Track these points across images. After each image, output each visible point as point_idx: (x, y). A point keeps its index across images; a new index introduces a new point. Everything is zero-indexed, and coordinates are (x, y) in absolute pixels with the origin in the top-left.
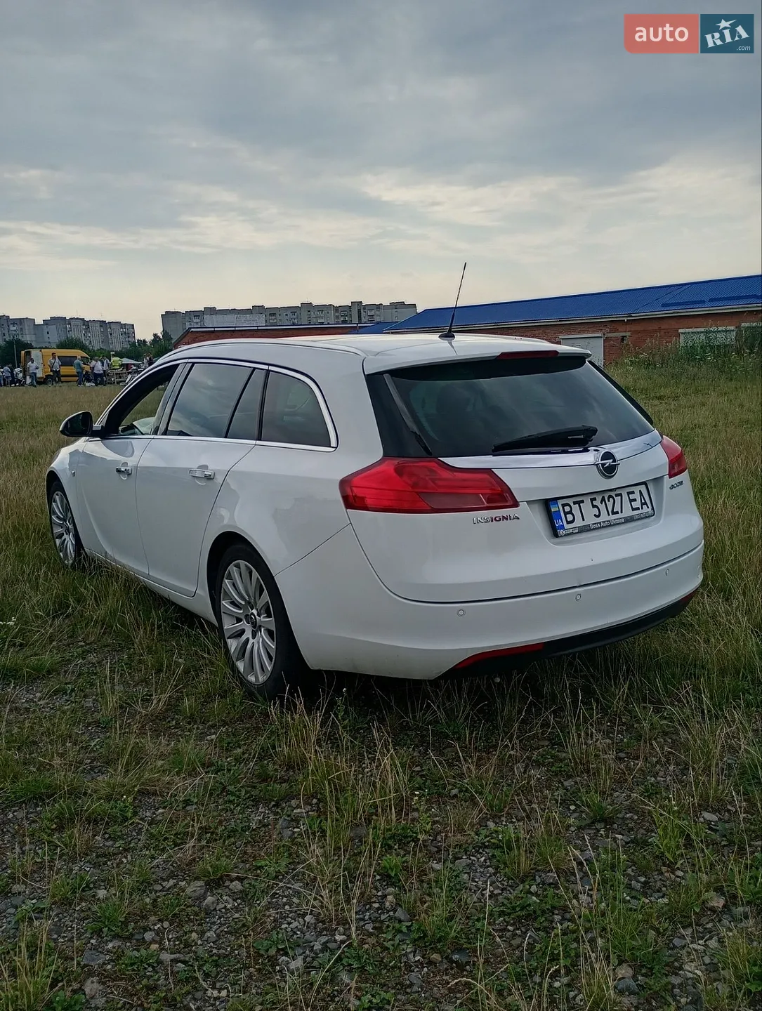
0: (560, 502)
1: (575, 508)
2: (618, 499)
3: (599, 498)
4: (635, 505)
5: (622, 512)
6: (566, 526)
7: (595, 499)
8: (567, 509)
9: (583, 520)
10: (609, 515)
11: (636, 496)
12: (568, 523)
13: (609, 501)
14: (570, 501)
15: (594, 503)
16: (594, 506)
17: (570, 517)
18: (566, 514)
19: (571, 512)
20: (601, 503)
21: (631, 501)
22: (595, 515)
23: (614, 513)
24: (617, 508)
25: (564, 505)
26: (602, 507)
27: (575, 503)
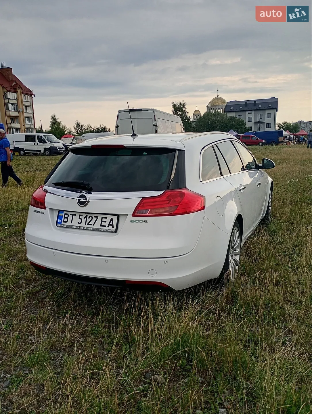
0: (65, 212)
1: (70, 217)
2: (94, 219)
3: (84, 215)
4: (103, 224)
5: (93, 225)
6: (63, 223)
7: (82, 215)
8: (66, 216)
9: (72, 223)
10: (86, 224)
11: (108, 220)
12: (64, 222)
13: (89, 218)
14: (69, 213)
15: (81, 217)
16: (80, 218)
17: (66, 220)
18: (65, 218)
19: (67, 218)
20: (84, 218)
21: (102, 221)
22: (78, 223)
23: (88, 224)
24: (91, 223)
25: (65, 214)
26: (84, 220)
27: (71, 214)
